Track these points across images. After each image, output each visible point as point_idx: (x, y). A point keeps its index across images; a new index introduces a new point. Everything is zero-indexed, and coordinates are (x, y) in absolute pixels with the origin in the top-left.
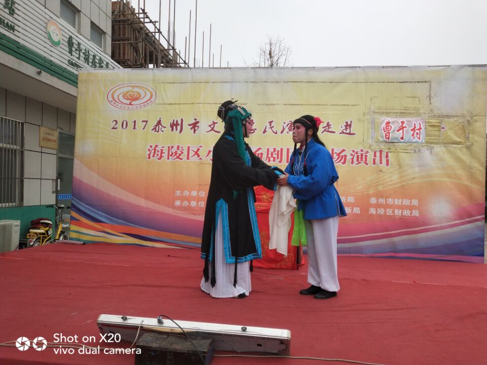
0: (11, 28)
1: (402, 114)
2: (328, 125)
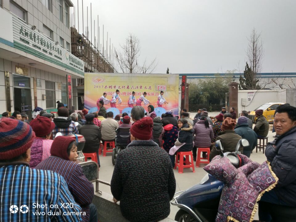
0: (61, 59)
1: (162, 84)
2: (146, 87)
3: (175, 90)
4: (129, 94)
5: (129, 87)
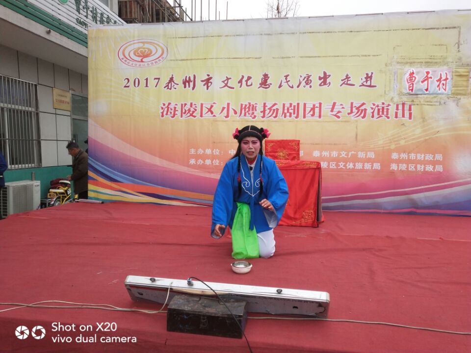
1: (428, 64)
2: (347, 77)
4: (267, 111)
5: (269, 82)
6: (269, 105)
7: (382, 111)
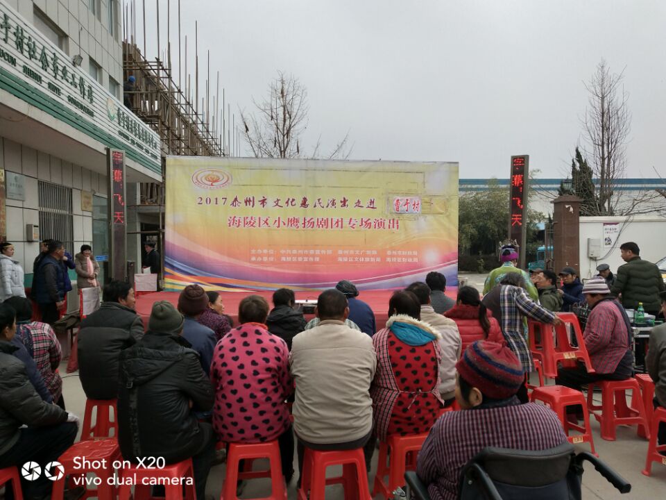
0: (91, 113)
1: (407, 194)
2: (359, 202)
3: (447, 210)
4: (307, 224)
5: (307, 203)
6: (307, 219)
7: (380, 224)
